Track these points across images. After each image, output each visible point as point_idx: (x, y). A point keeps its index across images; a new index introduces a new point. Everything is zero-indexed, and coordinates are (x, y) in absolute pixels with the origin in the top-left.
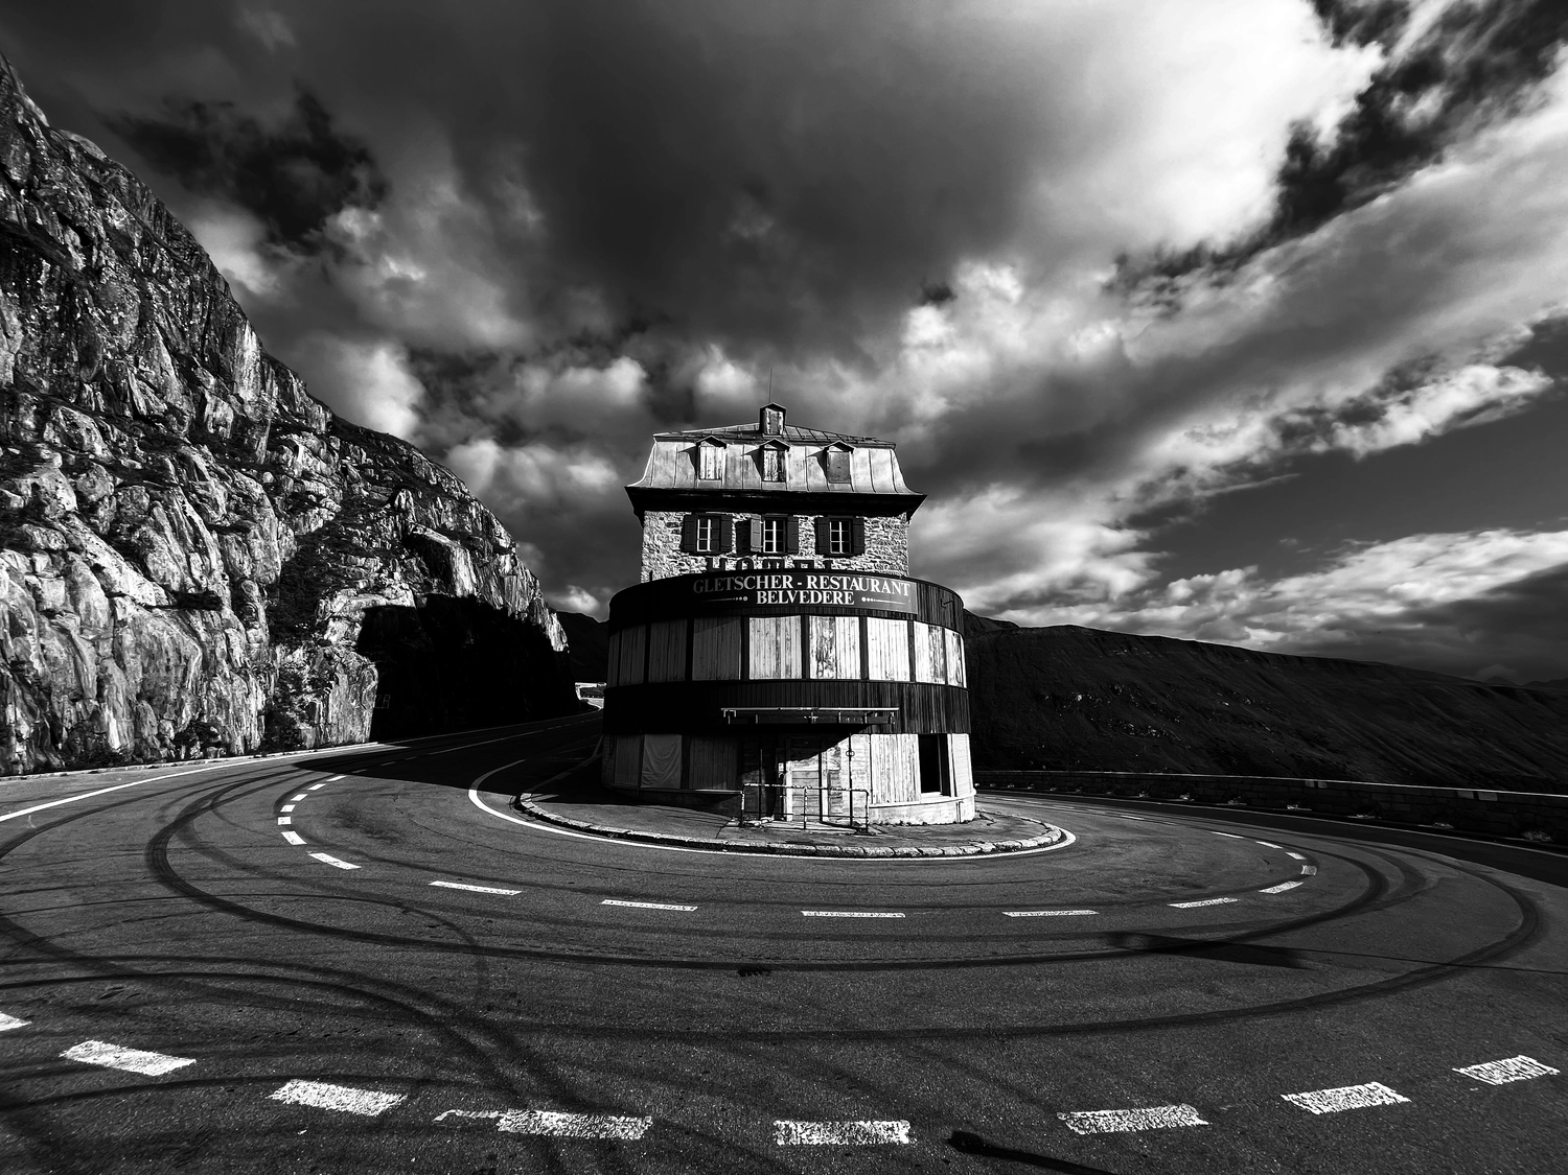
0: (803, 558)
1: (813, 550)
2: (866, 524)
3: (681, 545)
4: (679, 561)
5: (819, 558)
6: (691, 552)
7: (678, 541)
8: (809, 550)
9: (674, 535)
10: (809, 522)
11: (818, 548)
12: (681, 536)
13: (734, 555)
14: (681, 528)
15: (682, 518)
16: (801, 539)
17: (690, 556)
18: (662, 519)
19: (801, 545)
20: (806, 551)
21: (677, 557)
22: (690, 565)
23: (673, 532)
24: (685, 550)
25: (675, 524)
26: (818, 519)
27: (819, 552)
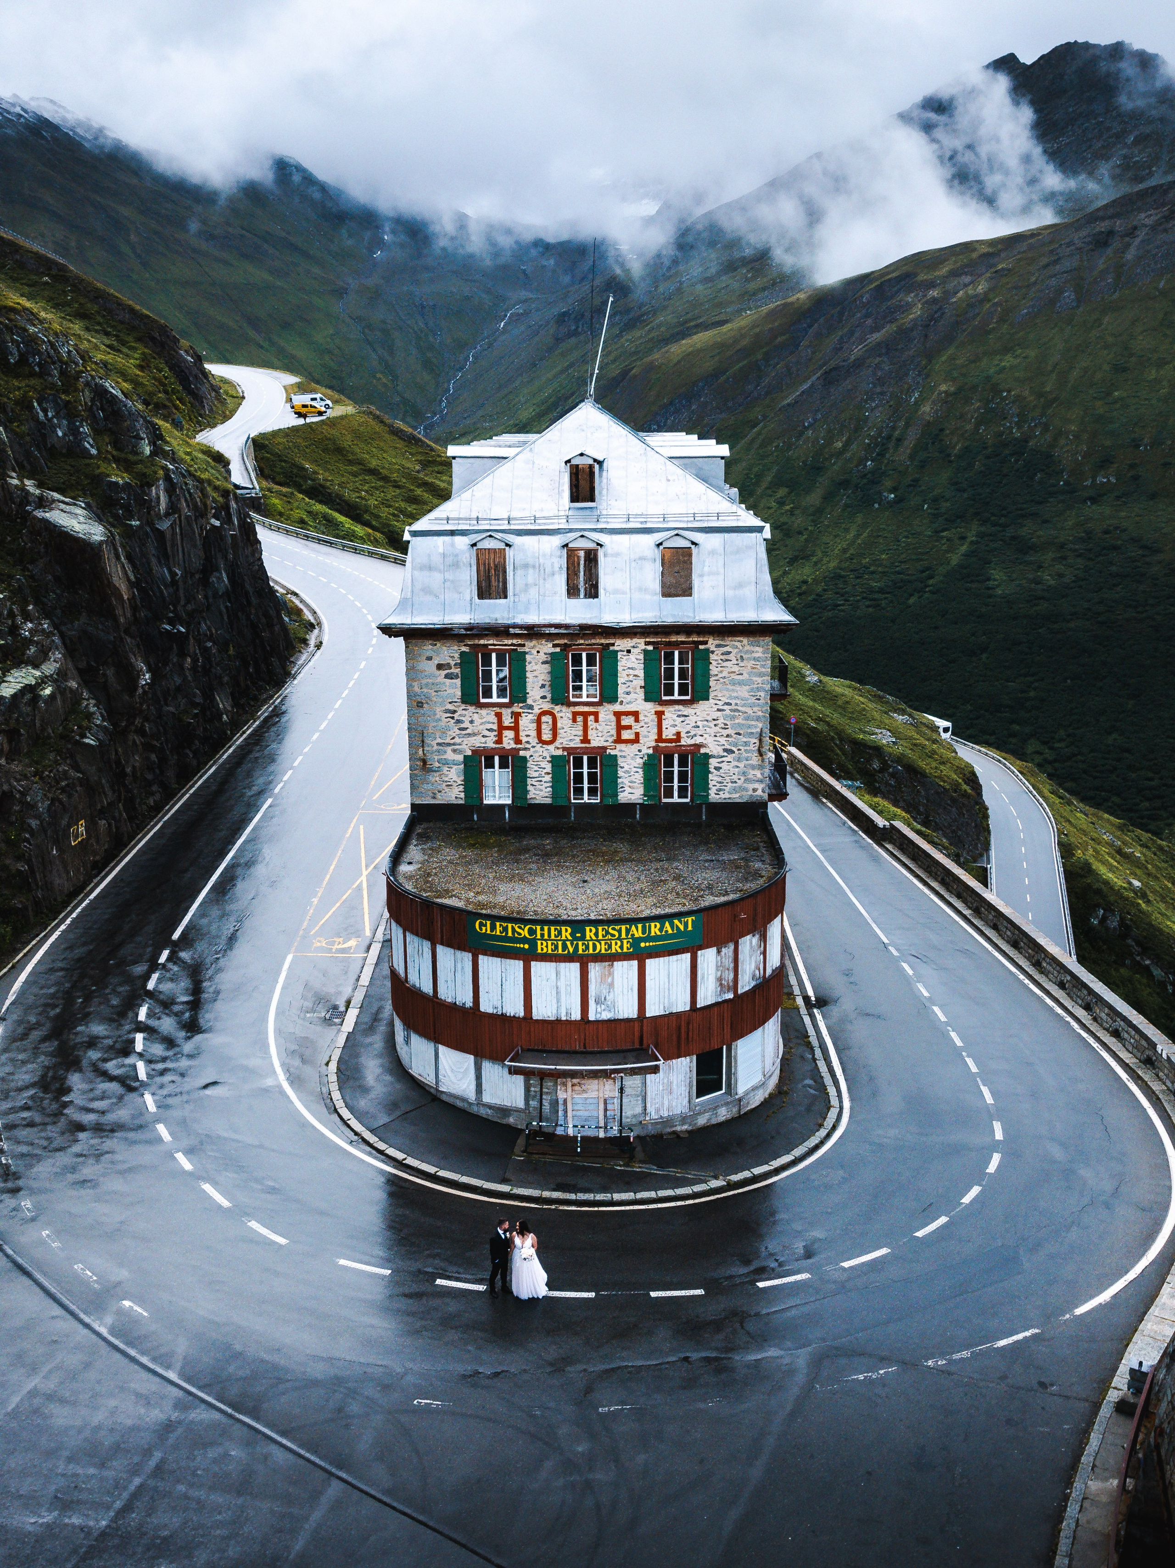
0: (624, 708)
1: (641, 694)
2: (712, 657)
3: (459, 693)
4: (456, 716)
5: (648, 710)
6: (471, 704)
7: (454, 688)
8: (633, 696)
9: (448, 681)
10: (632, 657)
11: (646, 693)
12: (458, 682)
13: (531, 707)
14: (458, 671)
15: (457, 655)
16: (620, 681)
17: (472, 709)
18: (429, 658)
19: (621, 690)
20: (629, 698)
21: (454, 712)
22: (472, 722)
23: (447, 676)
24: (464, 702)
25: (448, 666)
26: (645, 652)
27: (647, 700)
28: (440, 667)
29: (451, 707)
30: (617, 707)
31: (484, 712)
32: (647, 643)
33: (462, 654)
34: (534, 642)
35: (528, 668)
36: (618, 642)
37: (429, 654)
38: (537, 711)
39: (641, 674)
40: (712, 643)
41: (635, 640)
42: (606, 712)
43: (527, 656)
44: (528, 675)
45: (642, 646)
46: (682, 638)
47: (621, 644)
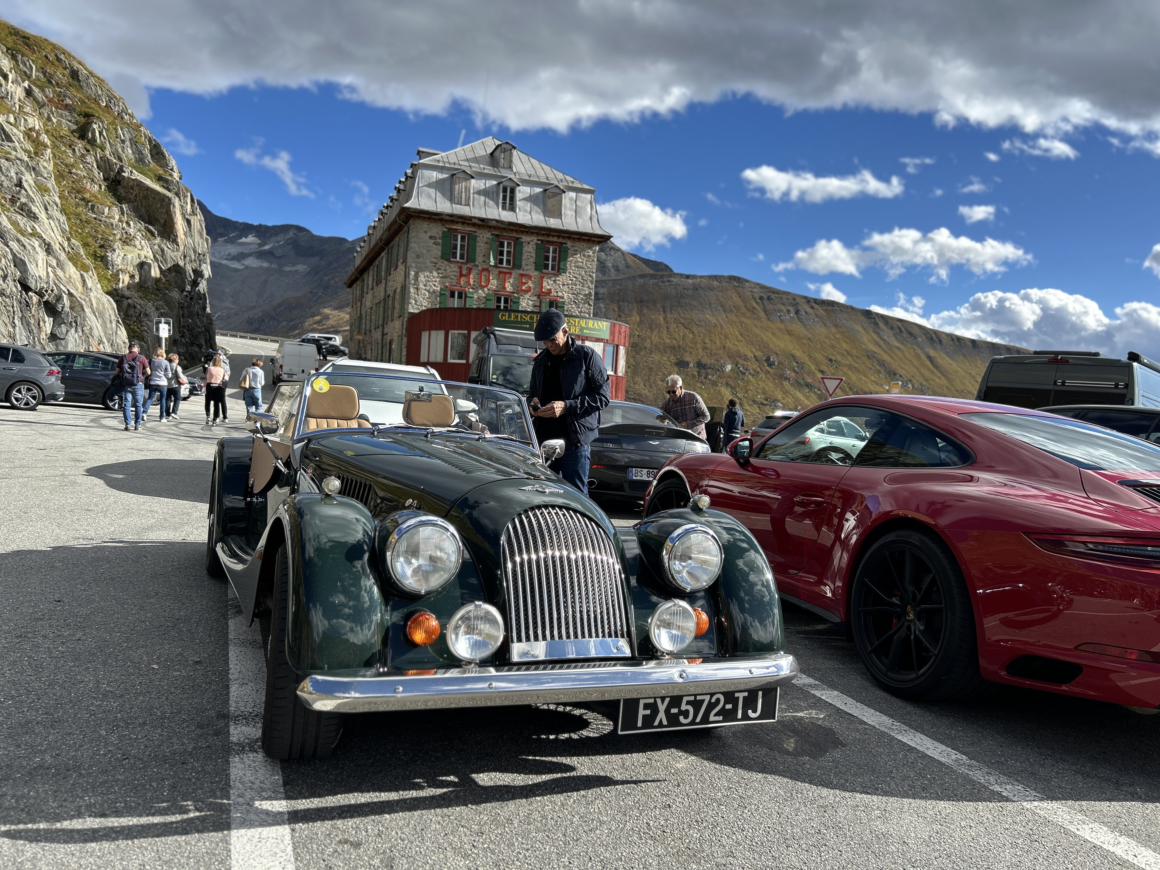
0: (524, 273)
1: (532, 267)
2: (569, 252)
3: (440, 254)
4: (437, 266)
5: (536, 274)
6: (446, 260)
7: (437, 251)
8: (529, 267)
9: (434, 246)
10: (530, 246)
11: (536, 266)
12: (440, 247)
13: (477, 266)
14: (440, 241)
15: (440, 233)
16: (524, 258)
17: (446, 263)
18: (426, 232)
19: (524, 263)
20: (527, 267)
21: (436, 263)
22: (445, 270)
23: (434, 243)
24: (442, 258)
25: (435, 238)
26: (537, 244)
27: (536, 269)
28: (431, 237)
29: (434, 260)
30: (521, 272)
31: (452, 265)
32: (538, 240)
33: (443, 232)
34: (481, 231)
35: (478, 244)
36: (524, 237)
37: (425, 229)
38: (480, 268)
39: (534, 255)
40: (569, 244)
41: (532, 238)
42: (515, 273)
43: (478, 239)
44: (478, 248)
45: (536, 241)
46: (555, 239)
47: (525, 238)
